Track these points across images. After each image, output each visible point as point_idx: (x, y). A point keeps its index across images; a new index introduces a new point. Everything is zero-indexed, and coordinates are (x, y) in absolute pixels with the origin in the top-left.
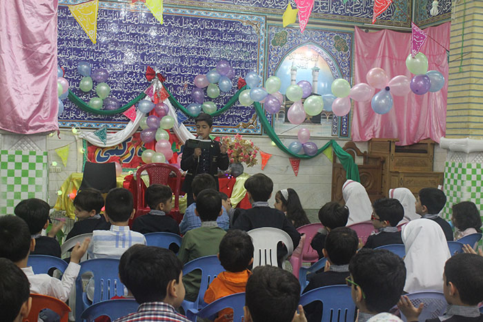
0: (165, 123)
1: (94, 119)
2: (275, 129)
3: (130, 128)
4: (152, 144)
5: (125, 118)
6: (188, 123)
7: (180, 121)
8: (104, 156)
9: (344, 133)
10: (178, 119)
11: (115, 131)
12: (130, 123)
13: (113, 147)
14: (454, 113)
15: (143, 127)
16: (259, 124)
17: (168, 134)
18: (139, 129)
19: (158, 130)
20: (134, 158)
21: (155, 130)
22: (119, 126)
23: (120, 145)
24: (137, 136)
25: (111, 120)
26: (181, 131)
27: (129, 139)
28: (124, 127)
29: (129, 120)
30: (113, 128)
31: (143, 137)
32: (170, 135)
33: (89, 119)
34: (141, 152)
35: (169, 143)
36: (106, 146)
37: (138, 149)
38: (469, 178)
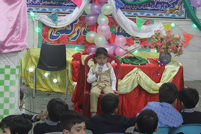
0: (106, 10)
1: (48, 5)
2: (197, 12)
3: (76, 13)
4: (94, 27)
5: (73, 4)
6: (124, 8)
7: (117, 7)
8: (55, 35)
10: (116, 5)
11: (65, 14)
12: (77, 8)
13: (63, 28)
15: (87, 12)
16: (183, 9)
17: (107, 19)
18: (84, 13)
19: (100, 16)
20: (80, 36)
21: (97, 15)
22: (67, 10)
23: (68, 26)
24: (82, 18)
25: (61, 5)
26: (118, 16)
27: (76, 21)
28: (71, 12)
29: (76, 6)
30: (63, 12)
31: (88, 21)
32: (109, 18)
33: (44, 4)
34: (85, 32)
35: (108, 27)
36: (58, 27)
37: (83, 29)
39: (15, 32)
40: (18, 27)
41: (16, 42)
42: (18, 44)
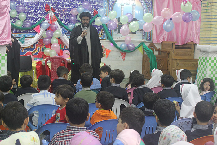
0: (56, 34)
1: (18, 32)
2: (113, 36)
3: (37, 37)
4: (49, 45)
5: (34, 31)
6: (67, 34)
7: (63, 33)
8: (23, 52)
9: (149, 39)
10: (63, 32)
11: (29, 38)
12: (37, 34)
13: (28, 47)
14: (204, 33)
15: (44, 36)
16: (105, 34)
17: (57, 40)
18: (42, 37)
20: (40, 52)
21: (51, 38)
22: (31, 36)
23: (32, 46)
24: (41, 40)
25: (27, 32)
26: (64, 38)
27: (37, 43)
28: (34, 36)
29: (36, 33)
30: (28, 37)
31: (45, 41)
32: (59, 40)
33: (15, 32)
34: (43, 49)
35: (58, 45)
36: (25, 46)
37: (42, 48)
38: (210, 64)
39: (4, 34)
40: (5, 31)
41: (5, 39)
42: (6, 40)
